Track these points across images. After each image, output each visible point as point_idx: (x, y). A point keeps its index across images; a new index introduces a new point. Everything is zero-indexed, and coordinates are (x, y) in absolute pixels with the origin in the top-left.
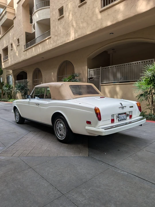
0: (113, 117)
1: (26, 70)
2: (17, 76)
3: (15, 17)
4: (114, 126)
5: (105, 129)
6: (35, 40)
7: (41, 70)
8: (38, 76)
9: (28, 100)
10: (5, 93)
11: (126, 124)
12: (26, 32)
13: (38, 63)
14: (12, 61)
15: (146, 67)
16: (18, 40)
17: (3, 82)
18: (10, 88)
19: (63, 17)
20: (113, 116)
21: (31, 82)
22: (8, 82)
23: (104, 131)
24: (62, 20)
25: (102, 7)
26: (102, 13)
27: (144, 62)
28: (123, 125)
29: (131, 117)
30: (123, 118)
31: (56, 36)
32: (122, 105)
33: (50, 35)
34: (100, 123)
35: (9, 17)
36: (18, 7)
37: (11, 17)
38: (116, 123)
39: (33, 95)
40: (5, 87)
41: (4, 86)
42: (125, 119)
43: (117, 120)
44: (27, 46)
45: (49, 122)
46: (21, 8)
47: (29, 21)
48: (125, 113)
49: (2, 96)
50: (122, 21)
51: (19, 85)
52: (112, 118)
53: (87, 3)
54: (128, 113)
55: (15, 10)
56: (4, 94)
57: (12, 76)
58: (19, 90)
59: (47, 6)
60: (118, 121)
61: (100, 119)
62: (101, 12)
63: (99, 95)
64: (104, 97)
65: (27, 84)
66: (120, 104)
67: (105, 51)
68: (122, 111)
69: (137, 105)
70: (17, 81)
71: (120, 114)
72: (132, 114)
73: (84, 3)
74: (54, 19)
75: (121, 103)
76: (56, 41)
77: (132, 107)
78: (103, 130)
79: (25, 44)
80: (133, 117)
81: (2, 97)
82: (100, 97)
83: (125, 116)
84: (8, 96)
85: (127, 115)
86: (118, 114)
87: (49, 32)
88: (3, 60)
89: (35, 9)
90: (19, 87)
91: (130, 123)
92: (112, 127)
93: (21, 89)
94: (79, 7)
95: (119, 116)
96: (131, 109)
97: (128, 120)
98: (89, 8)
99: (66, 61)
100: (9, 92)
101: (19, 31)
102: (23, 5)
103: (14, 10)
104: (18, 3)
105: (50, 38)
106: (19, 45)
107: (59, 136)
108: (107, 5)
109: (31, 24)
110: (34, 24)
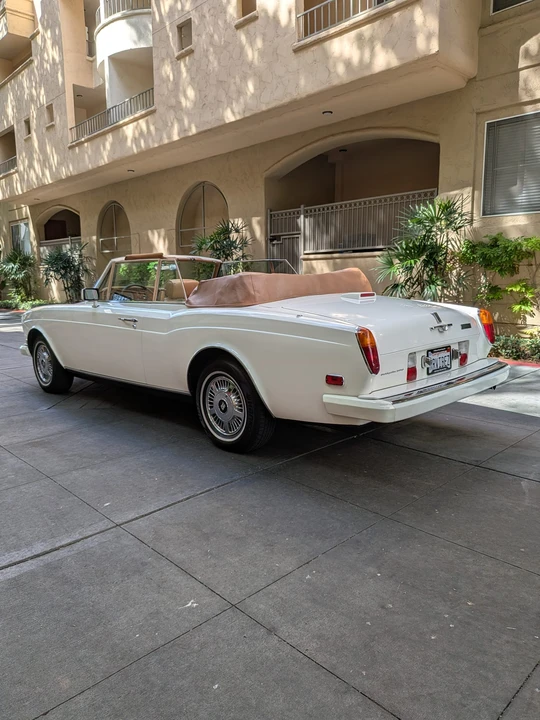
0: (413, 360)
1: (75, 206)
2: (45, 225)
4: (415, 394)
5: (395, 402)
6: (105, 116)
7: (127, 210)
8: (114, 228)
9: (85, 307)
11: (449, 384)
12: (74, 86)
13: (114, 186)
15: (407, 212)
16: (50, 109)
18: (24, 264)
19: (191, 52)
20: (412, 356)
22: (16, 245)
23: (392, 407)
24: (188, 60)
25: (299, 38)
26: (301, 54)
27: (402, 198)
29: (464, 359)
30: (440, 364)
31: (170, 107)
32: (439, 320)
33: (152, 104)
34: (376, 382)
35: (14, 28)
37: (21, 29)
38: (423, 380)
39: (108, 288)
40: (8, 262)
42: (448, 369)
43: (423, 372)
44: (80, 130)
47: (85, 49)
48: (447, 348)
51: (55, 254)
52: (411, 365)
53: (260, 21)
54: (456, 348)
56: (3, 286)
57: (31, 225)
58: (58, 271)
60: (428, 374)
61: (374, 368)
62: (297, 50)
64: (373, 295)
65: (80, 251)
66: (433, 318)
68: (439, 340)
69: (482, 320)
70: (45, 243)
71: (432, 351)
72: (467, 349)
73: (250, 18)
74: (163, 55)
76: (169, 124)
77: (468, 326)
78: (389, 406)
79: (74, 124)
80: (469, 360)
82: (359, 294)
83: (447, 359)
85: (454, 355)
86: (428, 351)
87: (151, 93)
89: (103, 15)
90: (55, 263)
91: (461, 380)
92: (408, 396)
93: (63, 268)
94: (238, 27)
95: (432, 356)
96: (465, 334)
97: (456, 371)
98: (264, 34)
99: (204, 182)
100: (23, 279)
101: (52, 79)
105: (154, 112)
106: (53, 126)
107: (218, 429)
108: (312, 32)
109: (91, 59)
110: (103, 63)
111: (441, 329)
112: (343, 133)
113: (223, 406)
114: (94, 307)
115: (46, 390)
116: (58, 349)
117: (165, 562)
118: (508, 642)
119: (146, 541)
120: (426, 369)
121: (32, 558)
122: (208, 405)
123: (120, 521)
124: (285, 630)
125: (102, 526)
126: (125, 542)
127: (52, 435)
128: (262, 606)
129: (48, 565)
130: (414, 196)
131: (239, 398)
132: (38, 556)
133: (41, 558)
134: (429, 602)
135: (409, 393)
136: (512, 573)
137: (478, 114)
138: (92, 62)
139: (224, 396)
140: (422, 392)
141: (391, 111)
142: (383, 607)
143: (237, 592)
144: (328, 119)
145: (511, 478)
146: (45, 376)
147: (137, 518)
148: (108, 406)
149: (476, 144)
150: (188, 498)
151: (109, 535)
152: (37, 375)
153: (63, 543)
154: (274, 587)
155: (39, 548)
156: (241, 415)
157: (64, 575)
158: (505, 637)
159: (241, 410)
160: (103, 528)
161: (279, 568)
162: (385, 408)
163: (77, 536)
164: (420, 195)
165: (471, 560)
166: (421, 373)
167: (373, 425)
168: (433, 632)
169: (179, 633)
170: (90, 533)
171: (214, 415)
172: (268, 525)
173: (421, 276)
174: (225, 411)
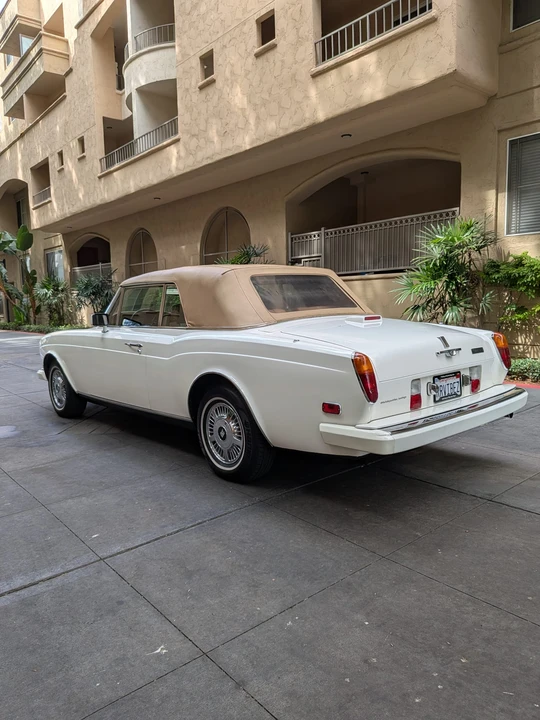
0: (418, 387)
1: (105, 233)
2: (78, 253)
3: (71, 70)
4: (421, 422)
5: (393, 433)
6: (132, 147)
8: (142, 254)
10: (39, 307)
11: (460, 412)
12: (104, 118)
13: (142, 214)
14: (63, 206)
15: (428, 232)
16: (81, 141)
17: (34, 272)
18: (57, 290)
19: (214, 81)
20: (415, 383)
21: (124, 271)
22: (51, 273)
23: (390, 438)
24: (210, 90)
25: (317, 64)
26: (318, 79)
27: (423, 218)
28: (449, 416)
29: (475, 385)
30: (449, 391)
31: (193, 136)
32: (446, 344)
33: (176, 133)
34: (375, 410)
35: (50, 66)
36: (78, 37)
37: (56, 67)
38: (428, 408)
39: (117, 313)
40: (42, 288)
41: (38, 285)
42: (458, 396)
43: (429, 399)
44: (109, 161)
45: (180, 410)
46: (89, 42)
47: (115, 83)
48: (457, 374)
49: (32, 314)
50: (367, 106)
51: (85, 280)
52: (415, 392)
53: (278, 49)
54: (467, 373)
55: (67, 42)
56: (38, 311)
57: (64, 252)
58: (88, 296)
59: (166, 41)
60: (435, 401)
61: (372, 396)
62: (315, 76)
63: (357, 309)
64: (379, 318)
65: (110, 277)
67: (341, 179)
68: (445, 366)
69: (497, 343)
70: (77, 269)
71: (439, 377)
72: (479, 375)
73: (269, 46)
74: (187, 86)
75: (443, 339)
76: (193, 152)
77: (480, 350)
78: (388, 437)
79: (104, 155)
80: (482, 386)
81: (32, 320)
82: (363, 317)
83: (456, 385)
84: (50, 317)
85: (464, 381)
86: (434, 377)
87: (175, 123)
88: (34, 203)
89: (131, 50)
90: (86, 288)
91: (474, 408)
92: (412, 426)
93: (93, 294)
94: (258, 55)
95: (439, 383)
96: (477, 359)
97: (467, 398)
98: (283, 61)
99: (227, 208)
100: (56, 304)
101: (84, 113)
102: (94, 35)
103: (63, 45)
104: (78, 26)
105: (178, 140)
106: (84, 157)
107: (218, 456)
108: (330, 57)
109: (120, 92)
110: (130, 96)
111: (449, 354)
112: (363, 155)
113: (222, 434)
114: (104, 332)
115: (60, 414)
116: (71, 374)
117: (143, 602)
118: (502, 710)
119: (126, 578)
120: (432, 397)
121: (9, 593)
122: (208, 432)
123: (105, 554)
124: (254, 685)
125: (85, 559)
126: (105, 577)
127: (57, 461)
128: (234, 656)
129: (24, 602)
130: (435, 217)
131: (238, 425)
132: (16, 590)
133: (18, 593)
134: (418, 657)
135: (414, 422)
136: (515, 625)
137: (499, 131)
138: (121, 95)
139: (222, 422)
140: (429, 421)
141: (410, 132)
142: (366, 661)
143: (212, 639)
144: (348, 142)
145: (525, 514)
146: (59, 400)
147: (122, 552)
148: (116, 431)
149: (498, 162)
150: (178, 531)
151: (91, 570)
152: (52, 399)
153: (44, 577)
154: (251, 634)
155: (18, 582)
156: (240, 443)
157: (37, 612)
158: (500, 704)
159: (240, 438)
160: (86, 562)
161: (260, 613)
162: (382, 438)
163: (59, 570)
164: (441, 215)
165: (471, 609)
166: (426, 400)
167: (372, 457)
168: (419, 694)
169: (142, 682)
170: (73, 567)
171: (214, 442)
172: (256, 562)
173: (444, 297)
174: (224, 438)
